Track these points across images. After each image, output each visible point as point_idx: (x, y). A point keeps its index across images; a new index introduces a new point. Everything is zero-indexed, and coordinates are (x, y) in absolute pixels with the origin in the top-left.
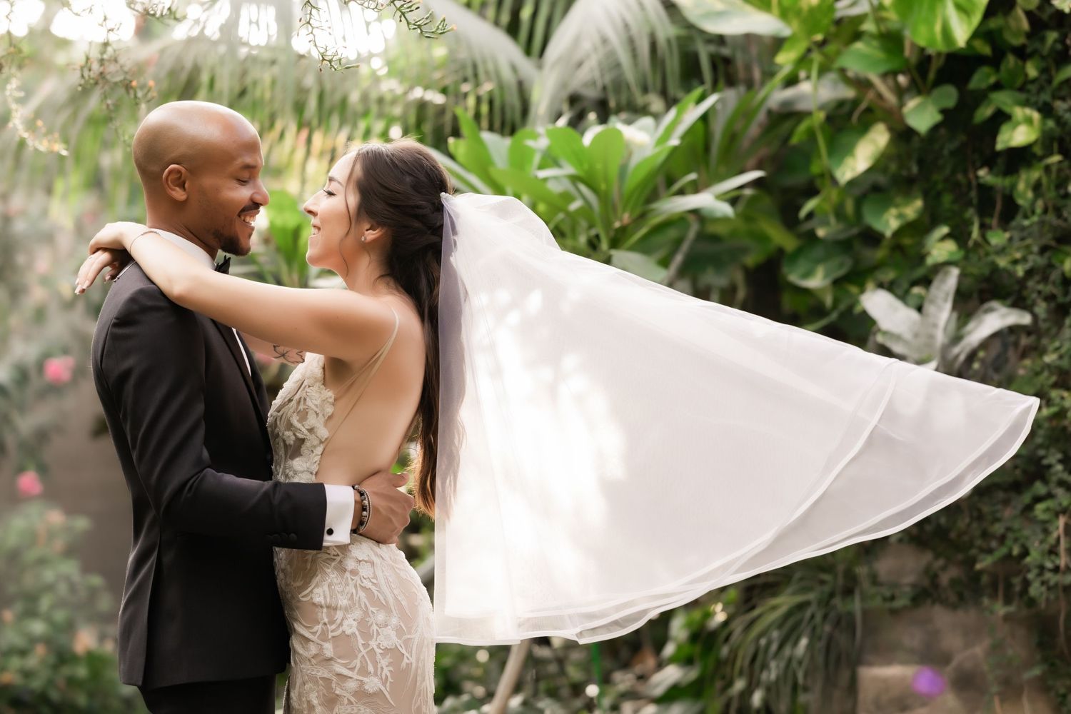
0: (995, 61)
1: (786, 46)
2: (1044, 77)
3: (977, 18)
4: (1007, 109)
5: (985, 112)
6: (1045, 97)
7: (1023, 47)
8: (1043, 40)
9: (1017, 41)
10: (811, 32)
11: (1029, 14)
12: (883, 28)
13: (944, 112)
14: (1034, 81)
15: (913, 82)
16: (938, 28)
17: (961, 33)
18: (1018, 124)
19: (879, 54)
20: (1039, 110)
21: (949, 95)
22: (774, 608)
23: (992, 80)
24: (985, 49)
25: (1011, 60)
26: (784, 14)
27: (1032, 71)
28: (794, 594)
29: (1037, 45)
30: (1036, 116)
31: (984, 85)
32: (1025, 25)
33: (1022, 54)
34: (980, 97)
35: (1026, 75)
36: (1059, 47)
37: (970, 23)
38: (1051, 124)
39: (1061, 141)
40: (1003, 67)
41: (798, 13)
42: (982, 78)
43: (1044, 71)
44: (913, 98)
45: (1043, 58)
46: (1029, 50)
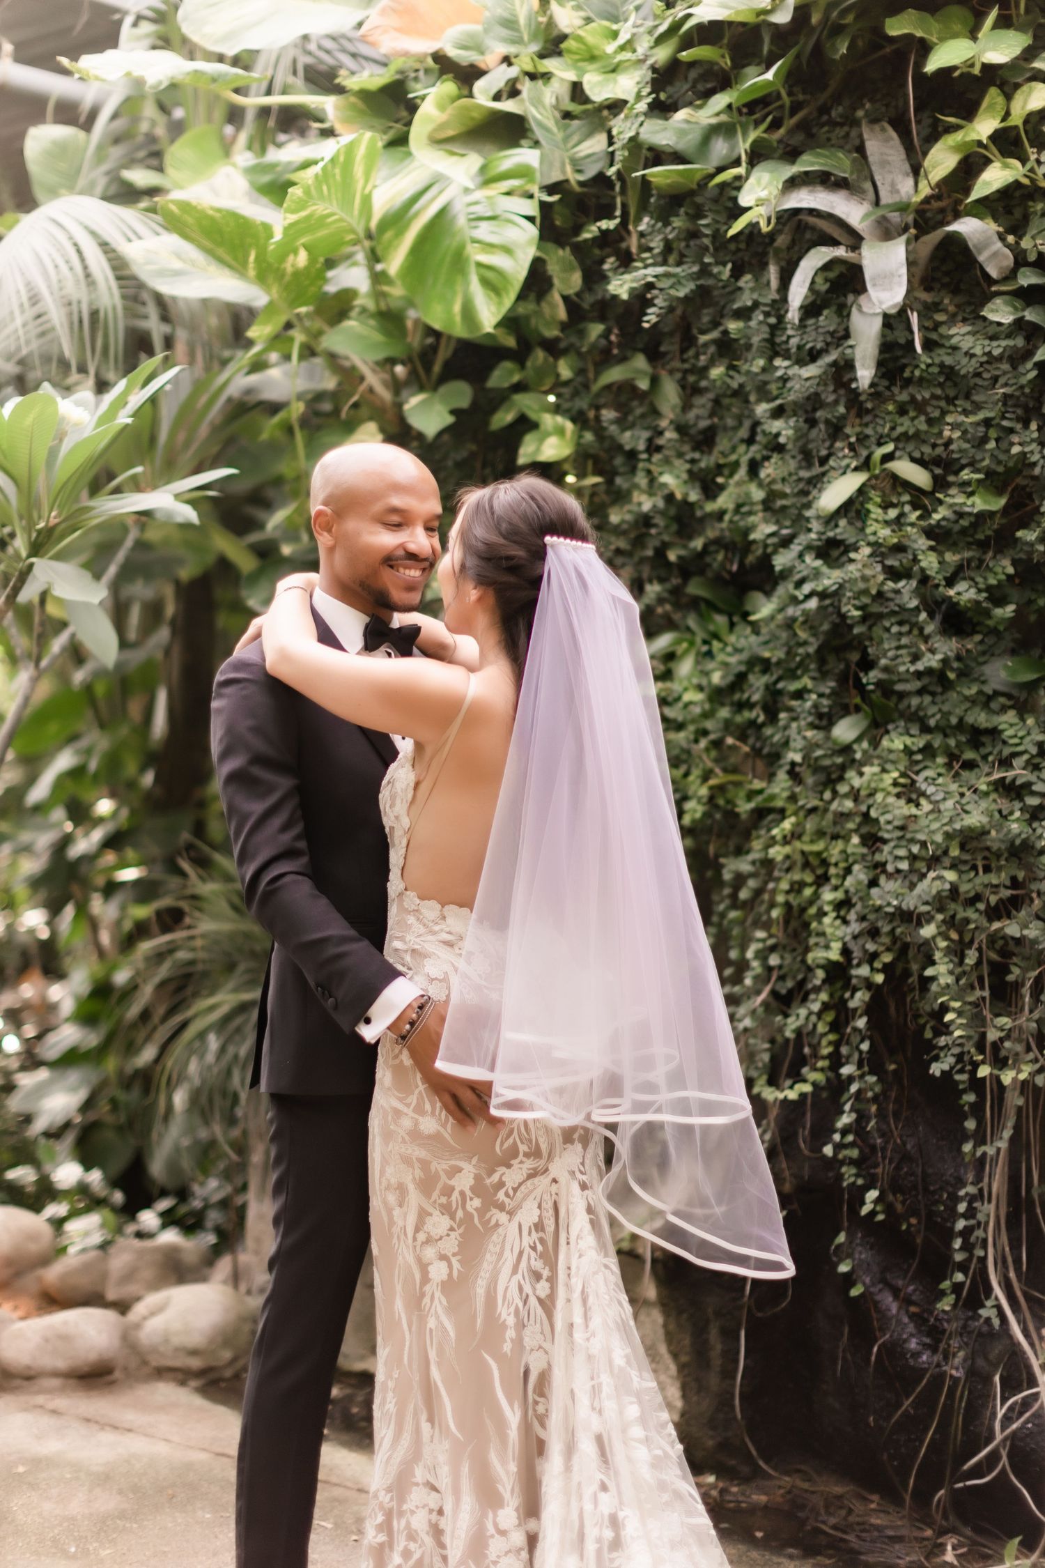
0: (520, 356)
1: (259, 319)
2: (580, 379)
3: (509, 299)
4: (533, 416)
5: (503, 418)
6: (582, 403)
7: (557, 340)
8: (582, 334)
9: (552, 333)
10: (294, 303)
11: (566, 299)
12: (383, 306)
13: (453, 412)
14: (567, 383)
15: (413, 373)
16: (457, 308)
17: (489, 315)
18: (548, 434)
19: (378, 337)
20: (574, 420)
21: (461, 394)
22: (212, 1008)
23: (516, 378)
24: (510, 342)
25: (540, 355)
26: (262, 278)
27: (565, 370)
28: (236, 990)
29: (573, 339)
30: (569, 426)
31: (506, 385)
32: (562, 314)
33: (553, 349)
34: (500, 398)
35: (558, 375)
36: (603, 342)
37: (500, 304)
38: (589, 437)
39: (596, 459)
40: (529, 364)
41: (280, 274)
42: (502, 376)
43: (581, 372)
44: (413, 395)
45: (580, 355)
46: (563, 345)
